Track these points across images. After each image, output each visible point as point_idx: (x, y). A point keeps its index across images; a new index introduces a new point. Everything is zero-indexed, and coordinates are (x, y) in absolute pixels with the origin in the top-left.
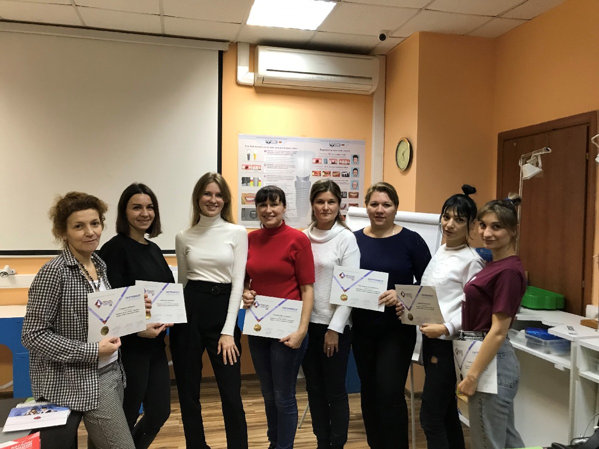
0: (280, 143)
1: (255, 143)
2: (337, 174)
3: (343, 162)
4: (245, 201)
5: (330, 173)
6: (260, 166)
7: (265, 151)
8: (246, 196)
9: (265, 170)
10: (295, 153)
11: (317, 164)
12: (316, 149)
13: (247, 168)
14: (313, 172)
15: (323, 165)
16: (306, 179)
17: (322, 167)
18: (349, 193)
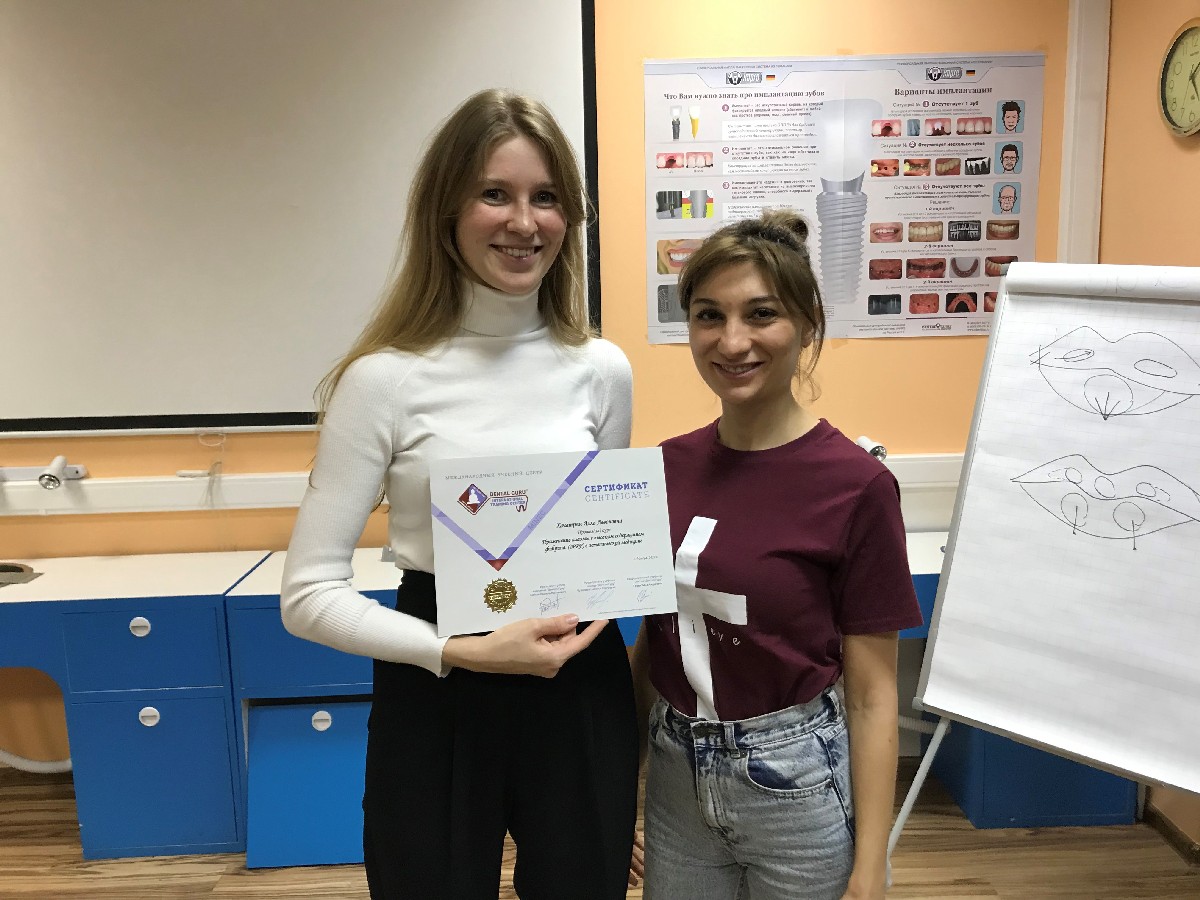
0: (771, 80)
1: (693, 84)
2: (952, 166)
3: (970, 128)
4: (667, 264)
5: (927, 163)
6: (711, 155)
7: (725, 108)
8: (669, 248)
9: (725, 167)
10: (816, 106)
12: (882, 93)
13: (671, 162)
15: (906, 139)
16: (852, 186)
17: (902, 149)
18: (990, 223)
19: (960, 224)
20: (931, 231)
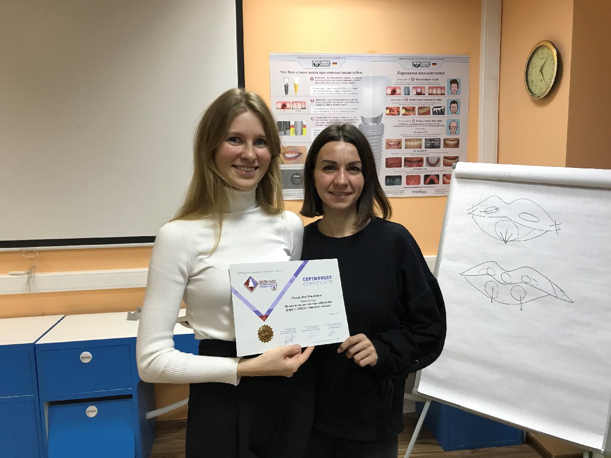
0: (335, 65)
1: (294, 66)
2: (426, 111)
3: (434, 91)
4: (283, 159)
5: (414, 109)
6: (305, 103)
7: (312, 79)
9: (313, 109)
10: (358, 79)
11: (394, 97)
12: (391, 73)
13: (284, 106)
14: (387, 108)
15: (403, 96)
16: (377, 120)
17: (401, 101)
18: (445, 140)
19: (431, 140)
20: (416, 143)
